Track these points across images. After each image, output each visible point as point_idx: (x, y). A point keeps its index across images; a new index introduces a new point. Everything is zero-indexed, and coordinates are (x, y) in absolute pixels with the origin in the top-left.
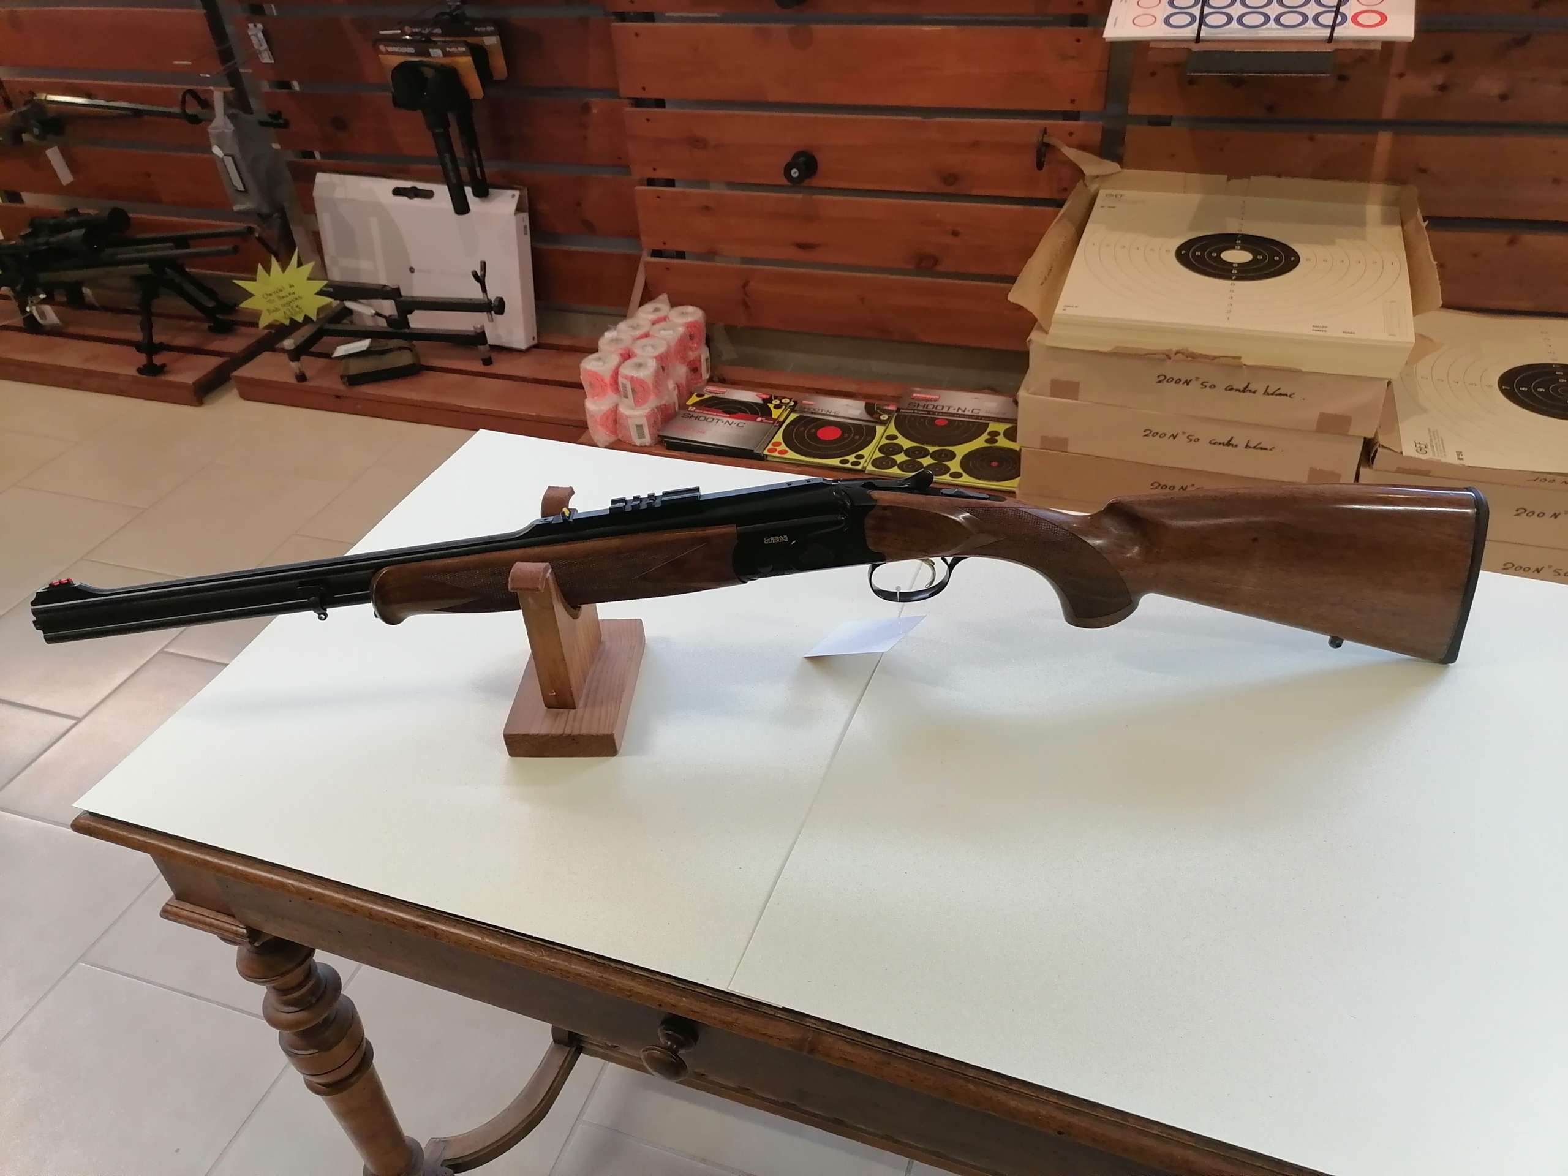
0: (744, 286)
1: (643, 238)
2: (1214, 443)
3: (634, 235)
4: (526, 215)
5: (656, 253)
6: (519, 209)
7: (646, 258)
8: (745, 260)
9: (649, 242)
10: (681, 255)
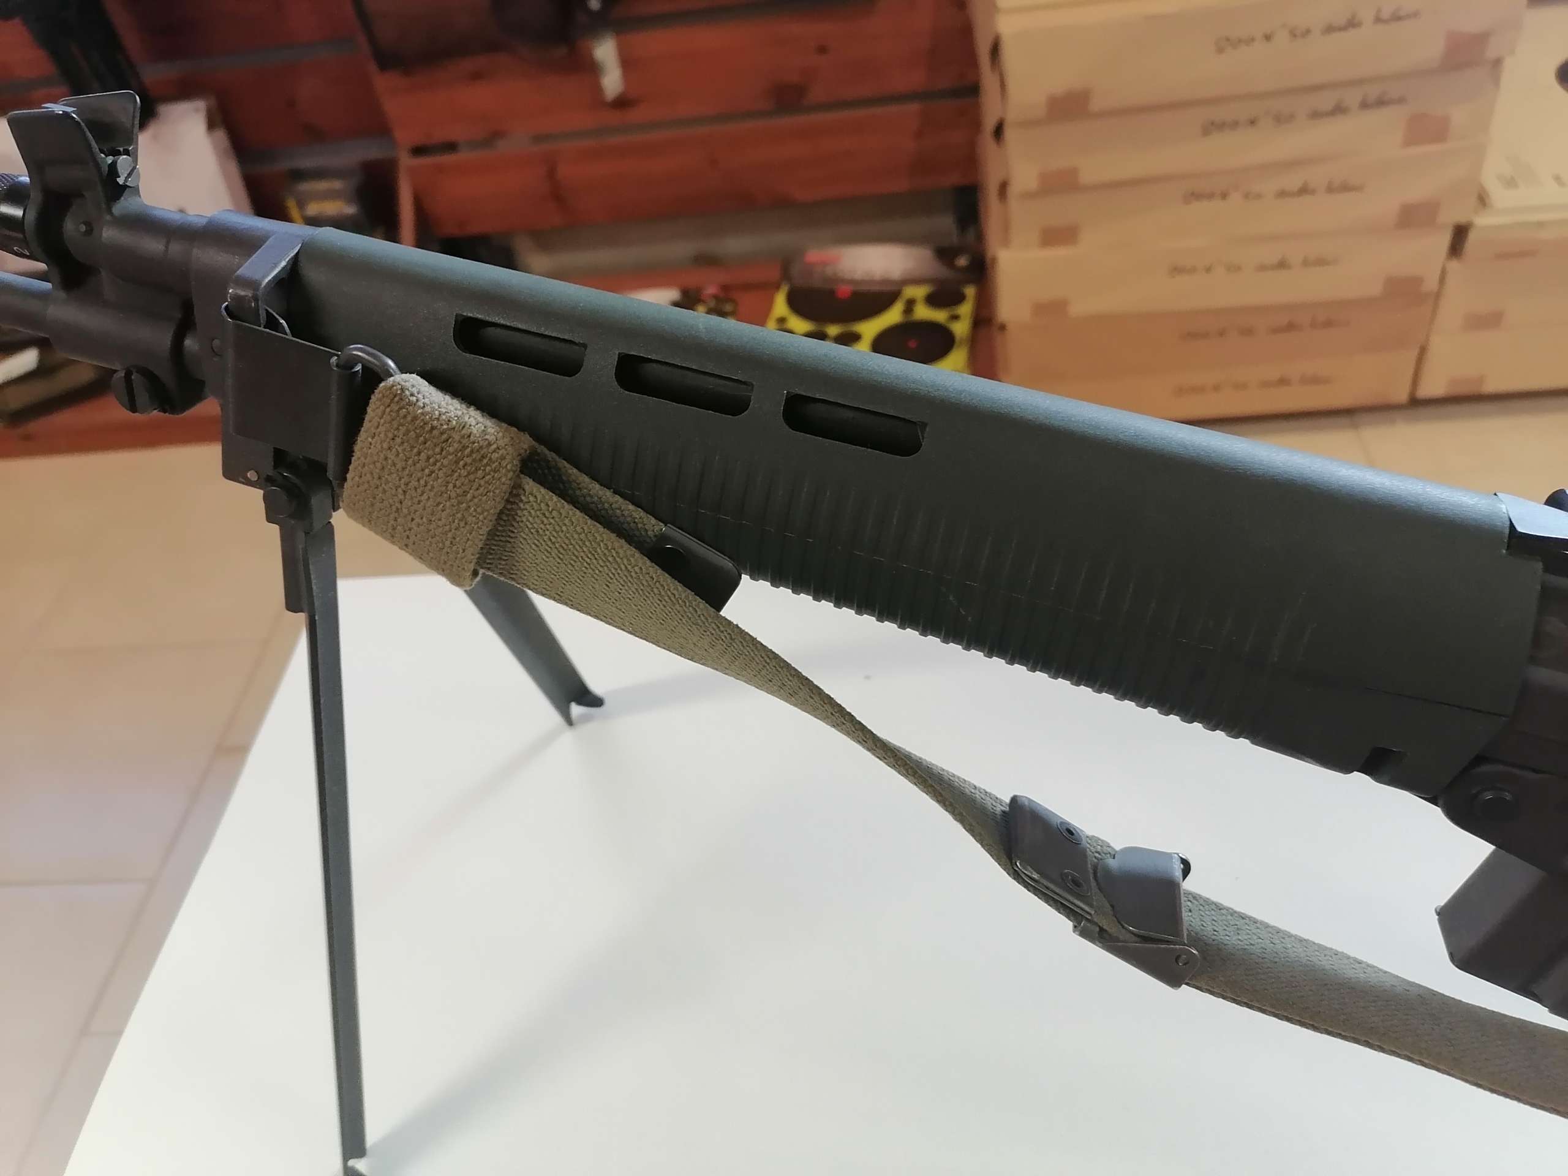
0: (551, 173)
1: (399, 134)
2: (1262, 268)
3: (381, 129)
4: (221, 135)
5: (419, 151)
6: (211, 125)
7: (406, 161)
8: (538, 139)
9: (405, 137)
10: (451, 147)
